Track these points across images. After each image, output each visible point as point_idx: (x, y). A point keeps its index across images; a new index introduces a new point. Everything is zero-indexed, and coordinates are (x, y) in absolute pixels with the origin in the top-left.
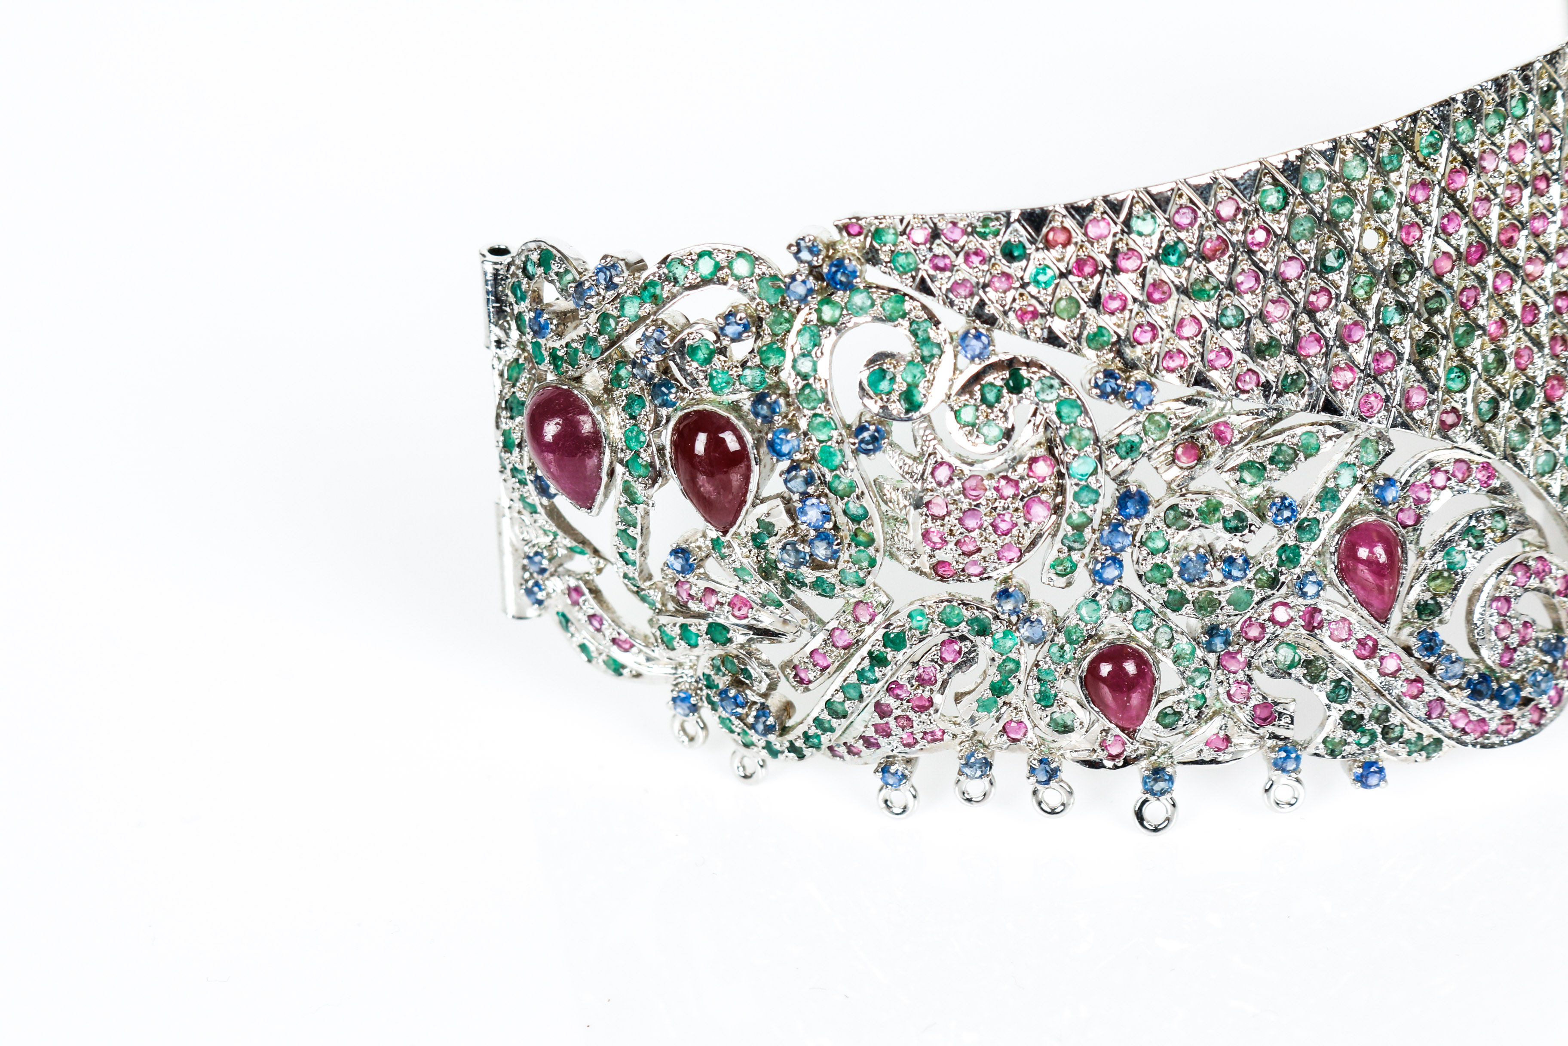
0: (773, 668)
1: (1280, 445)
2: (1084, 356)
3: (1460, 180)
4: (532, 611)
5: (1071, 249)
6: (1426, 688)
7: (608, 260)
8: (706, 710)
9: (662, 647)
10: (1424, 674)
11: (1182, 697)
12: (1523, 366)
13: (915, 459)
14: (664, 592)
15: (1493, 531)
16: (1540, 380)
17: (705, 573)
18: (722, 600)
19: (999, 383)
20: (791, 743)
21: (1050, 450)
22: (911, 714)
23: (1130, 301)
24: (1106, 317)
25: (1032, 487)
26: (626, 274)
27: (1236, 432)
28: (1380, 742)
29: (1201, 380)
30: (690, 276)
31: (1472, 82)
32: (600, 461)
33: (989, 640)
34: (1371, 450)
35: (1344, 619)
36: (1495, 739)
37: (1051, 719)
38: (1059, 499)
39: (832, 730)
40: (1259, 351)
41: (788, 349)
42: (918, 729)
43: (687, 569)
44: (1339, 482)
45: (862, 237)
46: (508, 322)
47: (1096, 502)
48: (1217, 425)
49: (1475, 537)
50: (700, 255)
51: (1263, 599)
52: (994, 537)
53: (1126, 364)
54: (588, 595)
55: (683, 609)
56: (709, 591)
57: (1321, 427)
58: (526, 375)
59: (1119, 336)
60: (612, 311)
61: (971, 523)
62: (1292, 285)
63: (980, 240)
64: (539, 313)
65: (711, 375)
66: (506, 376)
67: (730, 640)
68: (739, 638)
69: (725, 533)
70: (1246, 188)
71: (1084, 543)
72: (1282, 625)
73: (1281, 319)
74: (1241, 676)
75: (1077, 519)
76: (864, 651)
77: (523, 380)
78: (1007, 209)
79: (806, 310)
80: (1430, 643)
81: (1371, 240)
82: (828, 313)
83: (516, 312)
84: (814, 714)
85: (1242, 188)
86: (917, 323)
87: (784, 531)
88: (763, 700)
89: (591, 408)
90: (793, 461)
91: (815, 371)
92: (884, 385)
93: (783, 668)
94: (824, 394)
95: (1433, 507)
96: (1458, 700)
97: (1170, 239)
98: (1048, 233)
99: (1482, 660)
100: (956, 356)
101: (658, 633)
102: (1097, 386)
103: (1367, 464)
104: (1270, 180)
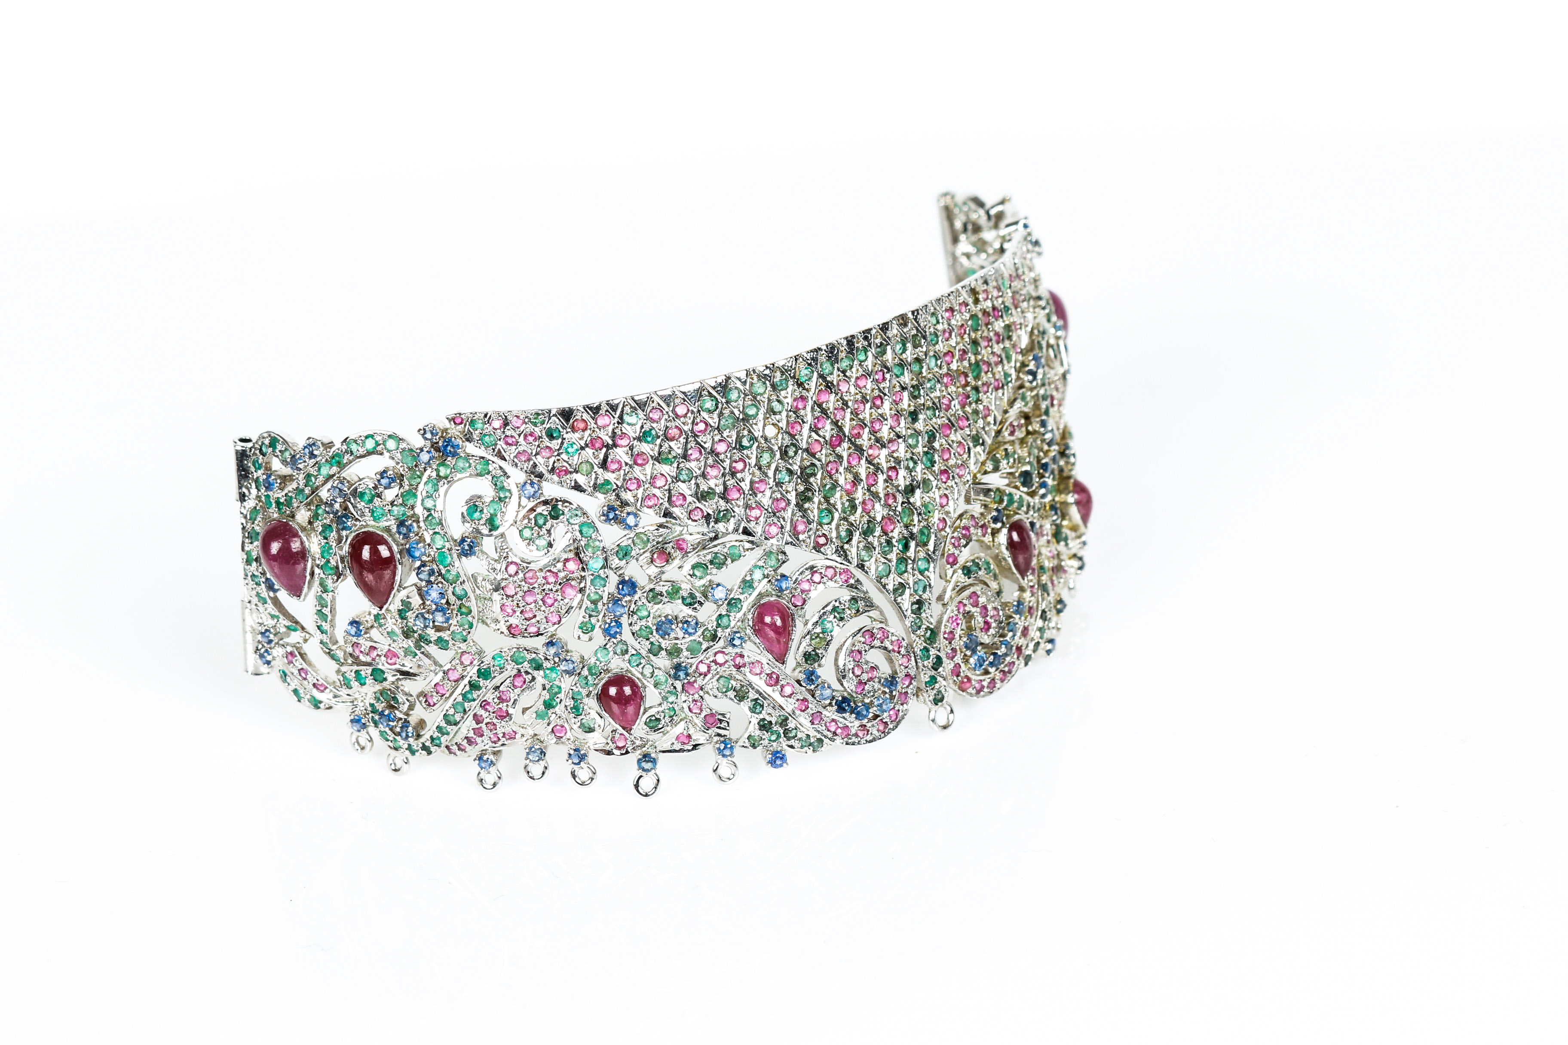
0: (411, 696)
1: (716, 553)
2: (597, 498)
3: (823, 398)
4: (264, 669)
5: (588, 432)
6: (810, 705)
7: (311, 440)
8: (372, 729)
9: (344, 687)
10: (810, 698)
11: (660, 709)
12: (868, 511)
13: (496, 561)
14: (345, 652)
15: (849, 609)
16: (879, 519)
17: (370, 637)
18: (380, 653)
19: (545, 513)
20: (423, 744)
21: (577, 554)
22: (495, 721)
23: (624, 464)
24: (610, 474)
25: (565, 577)
26: (322, 449)
27: (689, 545)
28: (782, 739)
29: (667, 514)
30: (360, 449)
31: (832, 339)
32: (305, 565)
33: (541, 672)
34: (773, 557)
35: (758, 662)
36: (854, 739)
37: (581, 724)
38: (582, 585)
39: (448, 734)
40: (702, 496)
41: (419, 493)
42: (500, 732)
43: (358, 634)
44: (753, 577)
45: (463, 426)
46: (250, 484)
47: (605, 586)
48: (678, 540)
49: (839, 613)
50: (366, 437)
51: (708, 648)
52: (543, 608)
53: (622, 503)
54: (299, 657)
55: (357, 662)
56: (373, 648)
57: (741, 543)
58: (261, 516)
59: (617, 485)
60: (313, 471)
61: (529, 599)
62: (722, 457)
63: (533, 427)
64: (269, 476)
65: (372, 510)
66: (248, 517)
67: (385, 679)
68: (391, 679)
69: (381, 608)
70: (692, 398)
71: (599, 612)
72: (721, 665)
73: (716, 477)
74: (696, 697)
75: (594, 597)
76: (466, 681)
77: (259, 519)
78: (549, 408)
79: (429, 470)
80: (811, 677)
81: (771, 431)
82: (443, 471)
83: (255, 477)
84: (437, 724)
85: (690, 397)
86: (497, 477)
87: (417, 606)
88: (406, 717)
89: (300, 533)
90: (422, 561)
91: (435, 506)
92: (477, 515)
93: (418, 696)
94: (441, 520)
95: (812, 594)
96: (830, 713)
97: (647, 427)
98: (574, 422)
99: (845, 690)
100: (520, 498)
101: (342, 679)
102: (604, 515)
103: (771, 567)
104: (707, 394)
